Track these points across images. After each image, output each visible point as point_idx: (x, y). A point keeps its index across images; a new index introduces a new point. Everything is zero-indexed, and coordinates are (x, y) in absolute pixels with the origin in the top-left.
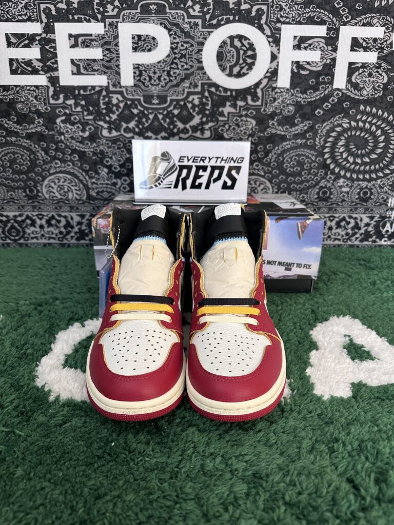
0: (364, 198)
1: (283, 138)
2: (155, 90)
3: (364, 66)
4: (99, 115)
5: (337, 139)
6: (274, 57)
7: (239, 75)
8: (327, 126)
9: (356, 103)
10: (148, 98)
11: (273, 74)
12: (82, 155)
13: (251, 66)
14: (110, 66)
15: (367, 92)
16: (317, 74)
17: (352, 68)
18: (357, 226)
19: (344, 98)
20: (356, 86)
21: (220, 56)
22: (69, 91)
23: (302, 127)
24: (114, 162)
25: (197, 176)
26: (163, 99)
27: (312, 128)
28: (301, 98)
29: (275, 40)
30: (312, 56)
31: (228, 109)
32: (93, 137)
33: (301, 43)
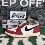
0: (42, 20)
1: (30, 13)
2: (14, 7)
3: (40, 4)
4: (7, 10)
5: (37, 13)
6: (29, 3)
7: (25, 5)
8: (36, 11)
9: (39, 8)
10: (13, 8)
11: (29, 5)
12: (4, 15)
13: (26, 4)
14: (9, 4)
15: (41, 7)
16: (34, 5)
17: (38, 4)
18: (41, 24)
19: (38, 8)
20: (39, 6)
21: (22, 3)
22: (3, 7)
23: (33, 11)
24: (8, 16)
25: (19, 16)
26: (15, 8)
27: (34, 11)
28: (32, 8)
29: (29, 1)
30: (33, 3)
31: (23, 9)
32: (6, 12)
33: (32, 1)
